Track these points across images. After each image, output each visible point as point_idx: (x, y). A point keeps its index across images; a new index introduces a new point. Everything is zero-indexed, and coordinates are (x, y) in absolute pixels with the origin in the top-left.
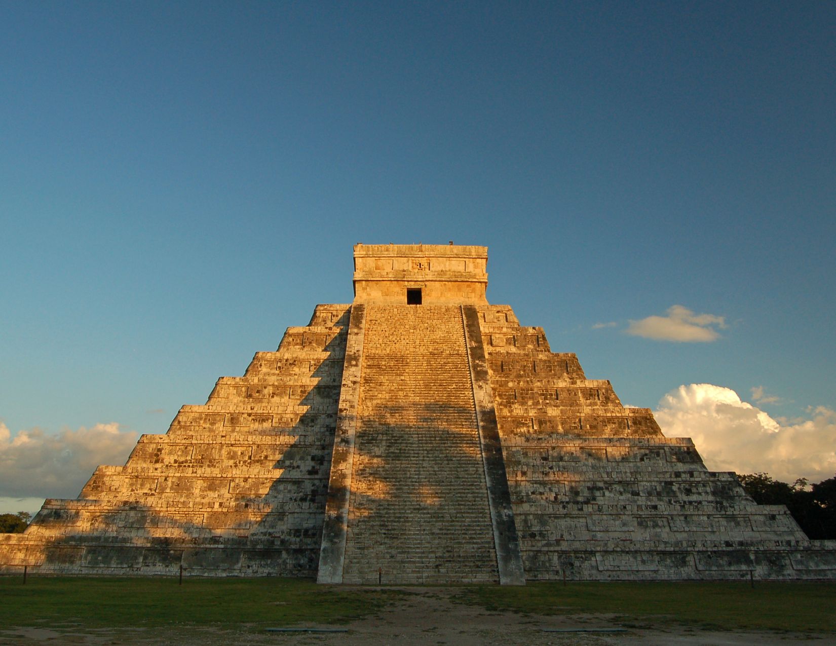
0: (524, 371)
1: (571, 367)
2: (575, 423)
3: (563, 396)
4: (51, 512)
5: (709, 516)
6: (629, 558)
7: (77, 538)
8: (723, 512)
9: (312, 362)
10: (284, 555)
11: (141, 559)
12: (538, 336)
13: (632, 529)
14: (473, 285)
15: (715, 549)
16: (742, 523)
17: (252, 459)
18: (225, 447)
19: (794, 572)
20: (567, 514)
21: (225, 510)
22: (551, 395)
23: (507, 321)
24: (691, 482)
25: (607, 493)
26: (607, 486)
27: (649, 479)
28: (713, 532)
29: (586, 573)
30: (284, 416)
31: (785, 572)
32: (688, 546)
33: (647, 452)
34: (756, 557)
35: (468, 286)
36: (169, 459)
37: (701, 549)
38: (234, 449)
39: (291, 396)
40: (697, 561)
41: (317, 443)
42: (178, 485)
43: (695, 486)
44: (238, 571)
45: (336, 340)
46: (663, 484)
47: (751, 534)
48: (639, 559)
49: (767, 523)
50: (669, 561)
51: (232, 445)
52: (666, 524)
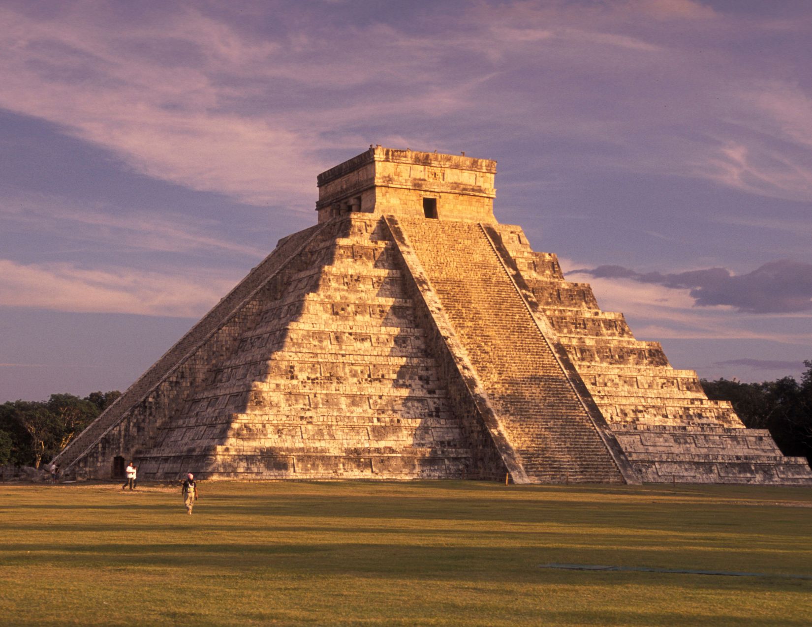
0: (551, 298)
1: (588, 297)
2: (606, 352)
3: (590, 325)
4: (242, 426)
5: (720, 436)
6: (676, 466)
7: (285, 449)
8: (729, 434)
9: (374, 280)
10: (447, 462)
11: (341, 466)
12: (553, 263)
13: (671, 444)
14: (482, 199)
15: (730, 461)
16: (741, 442)
17: (372, 377)
18: (346, 366)
19: (779, 479)
20: (627, 432)
21: (383, 424)
22: (580, 324)
23: (520, 243)
24: (702, 408)
25: (646, 416)
26: (645, 409)
27: (673, 405)
28: (724, 449)
29: (650, 476)
30: (380, 336)
31: (774, 480)
32: (713, 459)
33: (665, 381)
34: (756, 468)
35: (478, 201)
36: (302, 376)
37: (721, 461)
38: (354, 367)
39: (372, 315)
40: (719, 470)
41: (422, 365)
42: (327, 401)
43: (704, 412)
44: (416, 475)
45: (384, 255)
46: (683, 409)
47: (748, 450)
48: (683, 467)
49: (757, 442)
50: (701, 469)
51: (352, 364)
52: (692, 441)
